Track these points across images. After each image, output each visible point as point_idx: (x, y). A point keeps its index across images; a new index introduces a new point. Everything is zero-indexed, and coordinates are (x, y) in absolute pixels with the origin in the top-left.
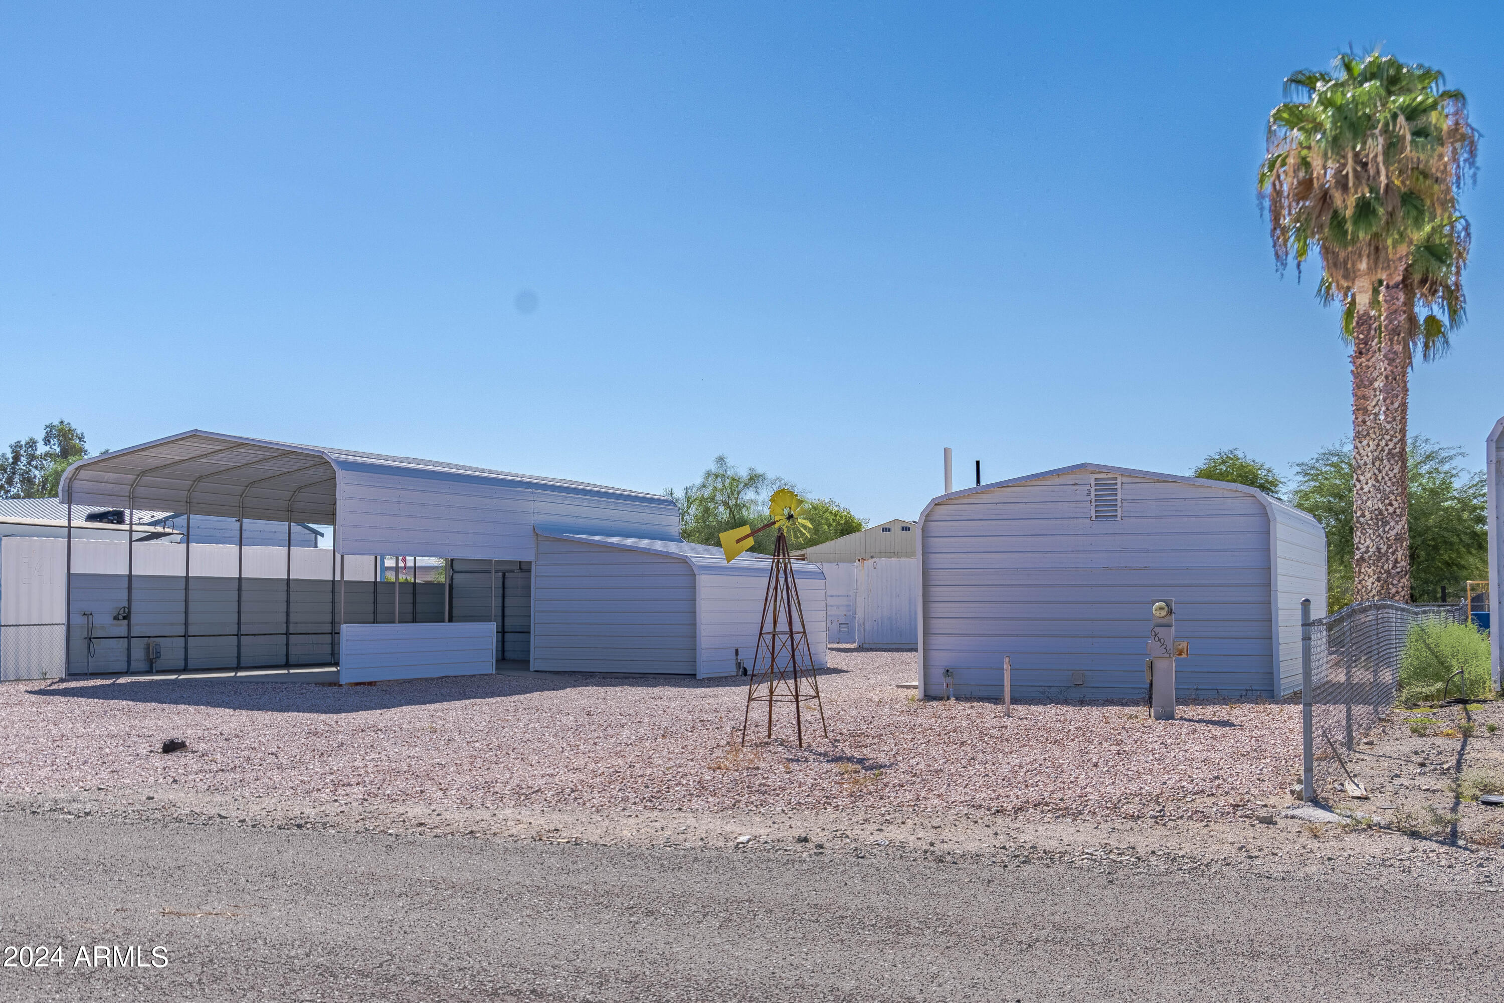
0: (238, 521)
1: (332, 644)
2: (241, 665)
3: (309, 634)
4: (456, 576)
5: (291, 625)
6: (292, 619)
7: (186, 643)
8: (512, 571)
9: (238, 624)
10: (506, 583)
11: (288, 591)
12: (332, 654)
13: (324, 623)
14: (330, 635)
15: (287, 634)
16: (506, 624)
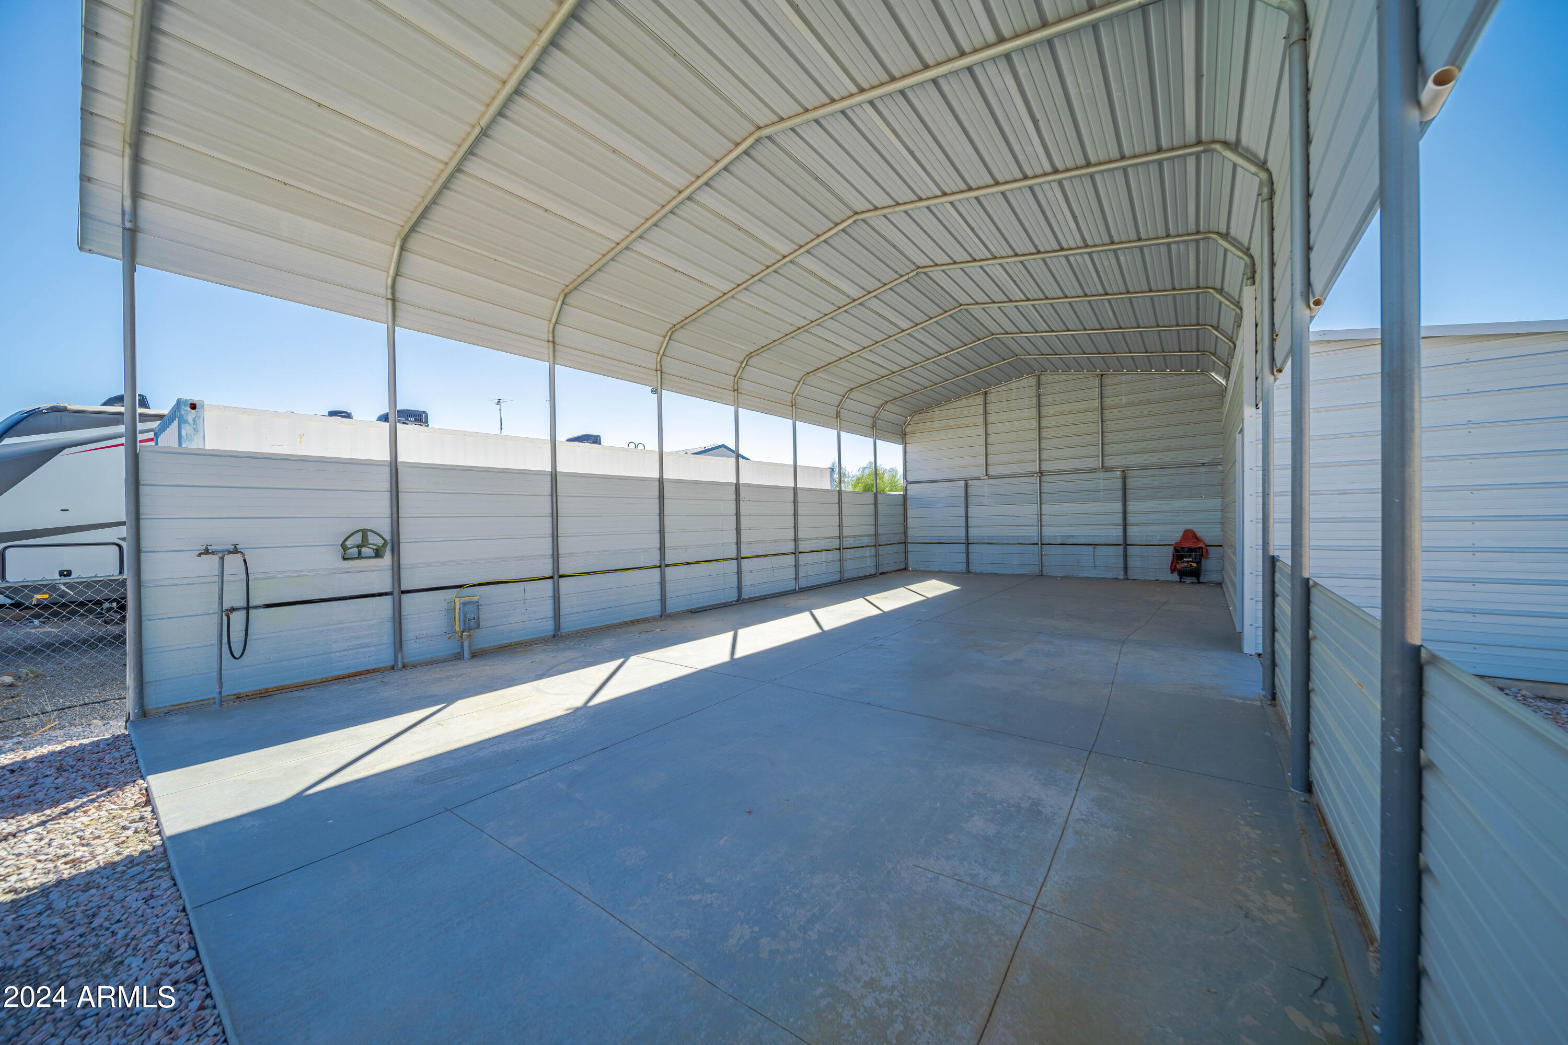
0: (654, 391)
1: (795, 566)
2: (668, 611)
3: (767, 556)
4: (909, 486)
5: (743, 546)
6: (744, 538)
7: (556, 590)
8: (978, 479)
9: (660, 549)
10: (969, 492)
11: (738, 500)
12: (796, 579)
13: (785, 541)
14: (793, 556)
15: (739, 558)
16: (970, 535)
